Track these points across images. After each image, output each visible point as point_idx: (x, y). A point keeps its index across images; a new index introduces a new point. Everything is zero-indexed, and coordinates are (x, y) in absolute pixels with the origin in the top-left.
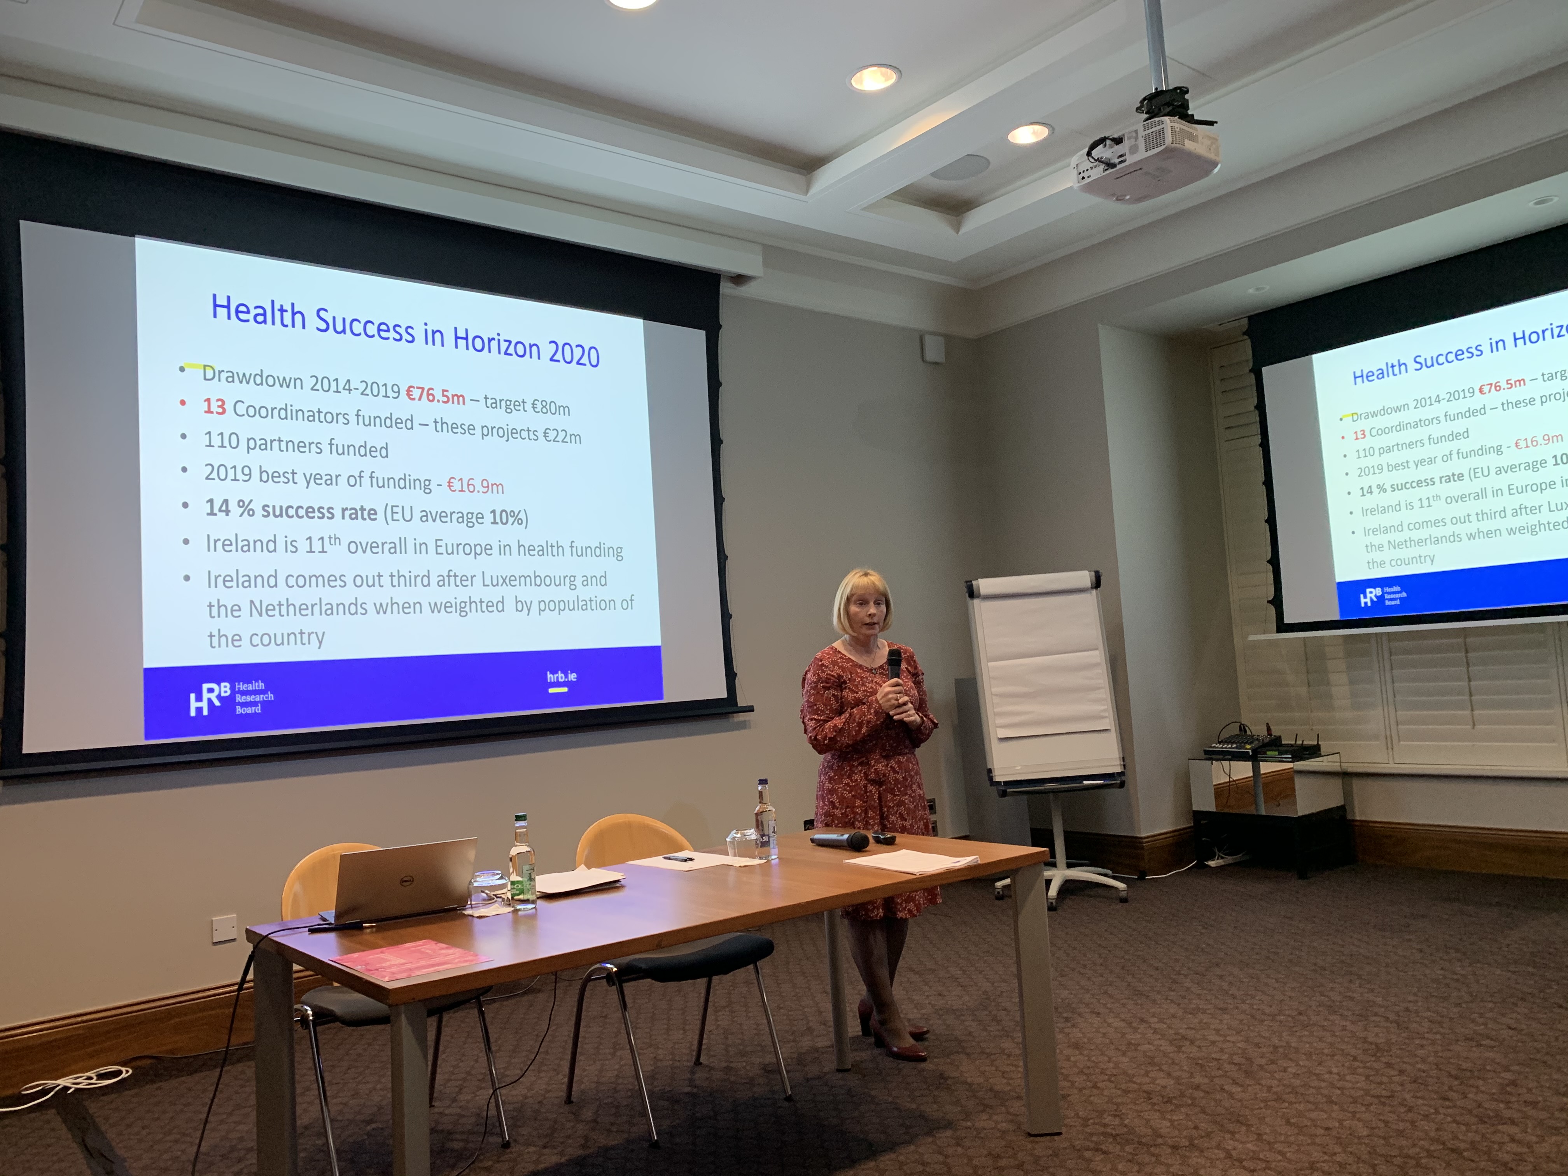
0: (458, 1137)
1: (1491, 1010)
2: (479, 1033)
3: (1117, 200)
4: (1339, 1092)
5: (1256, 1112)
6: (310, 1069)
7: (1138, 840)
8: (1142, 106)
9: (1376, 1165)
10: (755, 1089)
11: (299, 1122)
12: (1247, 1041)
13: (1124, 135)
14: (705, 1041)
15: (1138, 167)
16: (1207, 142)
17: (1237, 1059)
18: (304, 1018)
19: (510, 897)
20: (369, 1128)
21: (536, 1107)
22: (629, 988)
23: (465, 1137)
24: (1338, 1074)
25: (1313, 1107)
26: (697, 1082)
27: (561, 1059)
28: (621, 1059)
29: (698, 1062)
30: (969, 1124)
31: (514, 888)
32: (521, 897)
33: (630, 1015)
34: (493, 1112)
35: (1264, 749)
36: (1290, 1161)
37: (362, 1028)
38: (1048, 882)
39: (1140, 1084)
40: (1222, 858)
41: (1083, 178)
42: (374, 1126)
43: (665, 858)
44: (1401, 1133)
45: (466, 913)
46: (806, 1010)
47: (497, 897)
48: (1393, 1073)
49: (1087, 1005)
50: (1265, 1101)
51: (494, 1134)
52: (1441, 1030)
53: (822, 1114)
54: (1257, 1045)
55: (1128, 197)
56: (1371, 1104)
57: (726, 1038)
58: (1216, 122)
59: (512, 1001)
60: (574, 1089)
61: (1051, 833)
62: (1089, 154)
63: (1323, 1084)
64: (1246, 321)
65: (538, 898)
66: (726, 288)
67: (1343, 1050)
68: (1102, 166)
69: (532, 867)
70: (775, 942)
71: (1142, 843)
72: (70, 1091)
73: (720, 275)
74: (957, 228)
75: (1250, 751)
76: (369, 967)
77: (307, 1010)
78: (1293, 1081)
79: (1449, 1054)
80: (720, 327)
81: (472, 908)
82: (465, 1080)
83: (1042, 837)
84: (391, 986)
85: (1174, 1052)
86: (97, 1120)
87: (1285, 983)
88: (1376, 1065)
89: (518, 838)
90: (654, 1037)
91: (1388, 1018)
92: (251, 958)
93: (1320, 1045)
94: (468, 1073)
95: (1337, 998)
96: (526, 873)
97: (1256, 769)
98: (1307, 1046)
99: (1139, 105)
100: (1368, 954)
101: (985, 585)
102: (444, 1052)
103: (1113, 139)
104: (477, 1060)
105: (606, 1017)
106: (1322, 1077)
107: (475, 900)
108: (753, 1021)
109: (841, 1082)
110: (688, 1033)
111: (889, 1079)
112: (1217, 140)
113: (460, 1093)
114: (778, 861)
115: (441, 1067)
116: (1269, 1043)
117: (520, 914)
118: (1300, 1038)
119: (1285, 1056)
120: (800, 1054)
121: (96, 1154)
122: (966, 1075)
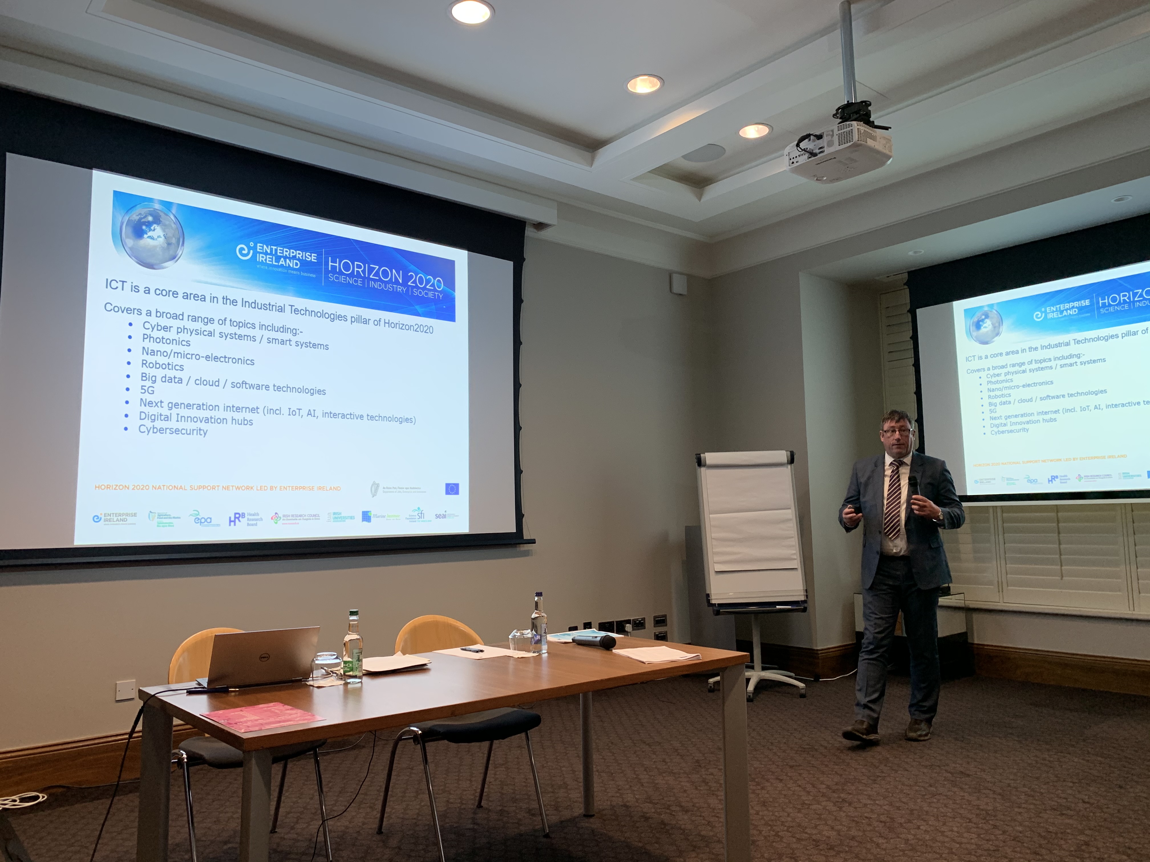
0: (293, 856)
1: (1071, 788)
2: (314, 776)
3: (817, 180)
4: (958, 846)
6: (182, 798)
7: (816, 652)
8: (837, 113)
10: (521, 828)
11: (170, 842)
12: (891, 804)
13: (823, 133)
14: (485, 790)
15: (832, 157)
16: (884, 141)
17: (883, 818)
18: (181, 760)
19: (342, 673)
20: (225, 847)
21: (355, 835)
22: (431, 746)
23: (298, 856)
24: (958, 832)
25: (938, 856)
26: (478, 821)
27: (377, 800)
28: (421, 801)
29: (479, 806)
31: (346, 667)
32: (351, 673)
33: (431, 767)
34: (321, 838)
37: (226, 770)
38: (748, 680)
39: (810, 834)
41: (793, 163)
42: (230, 845)
43: (462, 649)
45: (308, 683)
46: (563, 769)
47: (333, 673)
48: (998, 832)
49: (773, 773)
50: (903, 851)
51: (321, 855)
52: (1034, 802)
53: (571, 848)
54: (898, 808)
55: (825, 178)
56: (981, 855)
57: (502, 788)
58: (890, 128)
59: (342, 755)
60: (384, 823)
61: (751, 643)
62: (798, 145)
63: (947, 840)
64: (906, 275)
65: (364, 675)
66: (529, 232)
67: (961, 814)
68: (807, 155)
70: (542, 716)
71: (818, 654)
73: (525, 222)
74: (700, 197)
76: (229, 722)
77: (182, 754)
78: (924, 836)
79: (1039, 820)
80: (524, 260)
81: (313, 680)
82: (302, 813)
83: (745, 645)
84: (245, 736)
85: (837, 810)
86: (16, 832)
87: (920, 763)
88: (986, 827)
89: (351, 628)
90: (447, 785)
91: (995, 792)
92: (141, 712)
93: (944, 810)
94: (305, 808)
96: (356, 655)
98: (936, 810)
99: (835, 112)
101: (710, 457)
102: (287, 791)
103: (816, 136)
104: (311, 799)
105: (412, 769)
106: (946, 834)
107: (317, 673)
108: (523, 776)
109: (587, 825)
110: (473, 783)
111: (623, 823)
112: (890, 140)
113: (297, 823)
114: (546, 655)
115: (284, 802)
116: (907, 807)
117: (349, 686)
118: (930, 804)
119: (919, 817)
120: (556, 802)
121: (15, 858)
122: (681, 822)
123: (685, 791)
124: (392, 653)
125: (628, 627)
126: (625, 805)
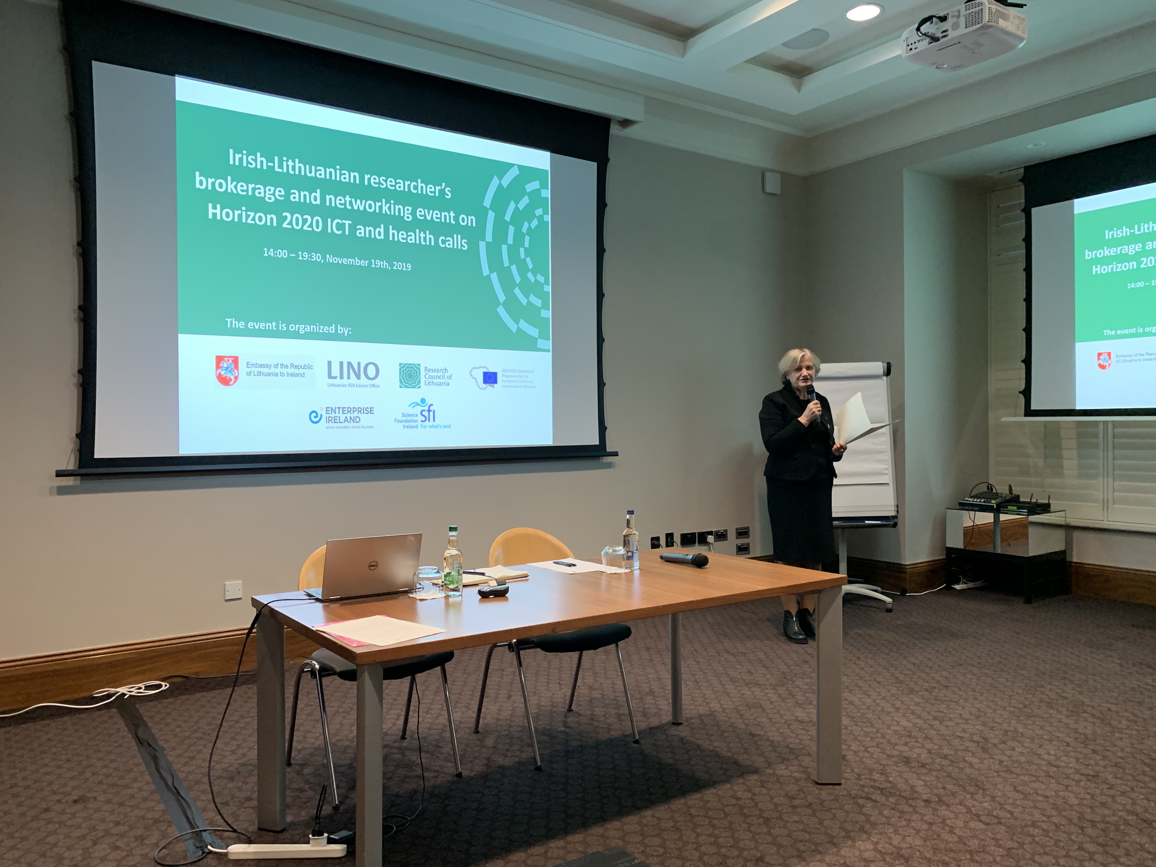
3: (937, 68)
4: (1055, 769)
5: (990, 779)
7: (903, 567)
9: (1085, 828)
10: (611, 733)
12: (984, 724)
13: (948, 14)
14: (576, 694)
15: (957, 42)
16: (1017, 21)
17: (976, 738)
24: (1055, 756)
25: (1035, 779)
26: (570, 724)
27: (472, 700)
28: (514, 702)
29: (570, 710)
30: (771, 771)
35: (1005, 504)
36: (1017, 819)
39: (901, 752)
40: (965, 583)
41: (911, 49)
43: (555, 563)
44: (1103, 804)
45: (411, 596)
46: (649, 676)
48: (1098, 758)
49: (861, 688)
50: (997, 772)
52: (1136, 727)
53: (661, 755)
54: (992, 728)
55: (945, 66)
56: (1081, 780)
57: (591, 693)
58: (1026, 5)
60: (480, 723)
62: (918, 29)
63: (1044, 763)
64: (1022, 170)
66: (614, 130)
67: (1058, 737)
68: (928, 40)
70: (633, 631)
71: (906, 569)
72: (126, 697)
73: (610, 119)
74: (799, 88)
75: (994, 505)
78: (1019, 758)
79: (1143, 747)
80: (609, 160)
81: (416, 593)
84: (357, 651)
85: (928, 728)
86: (145, 719)
87: (1014, 683)
88: (1085, 751)
90: (538, 688)
91: (1094, 715)
92: (255, 620)
93: (1040, 732)
95: (1053, 695)
97: (996, 519)
98: (1031, 732)
100: (1078, 664)
103: (939, 18)
105: (503, 670)
106: (1042, 757)
107: (419, 587)
109: (676, 733)
110: (563, 687)
111: (711, 732)
112: (1025, 20)
114: (638, 571)
116: (1000, 727)
117: (451, 600)
118: (1025, 726)
119: (1013, 738)
120: (645, 709)
121: (145, 744)
122: (769, 734)
123: (772, 703)
125: (710, 539)
126: (712, 714)
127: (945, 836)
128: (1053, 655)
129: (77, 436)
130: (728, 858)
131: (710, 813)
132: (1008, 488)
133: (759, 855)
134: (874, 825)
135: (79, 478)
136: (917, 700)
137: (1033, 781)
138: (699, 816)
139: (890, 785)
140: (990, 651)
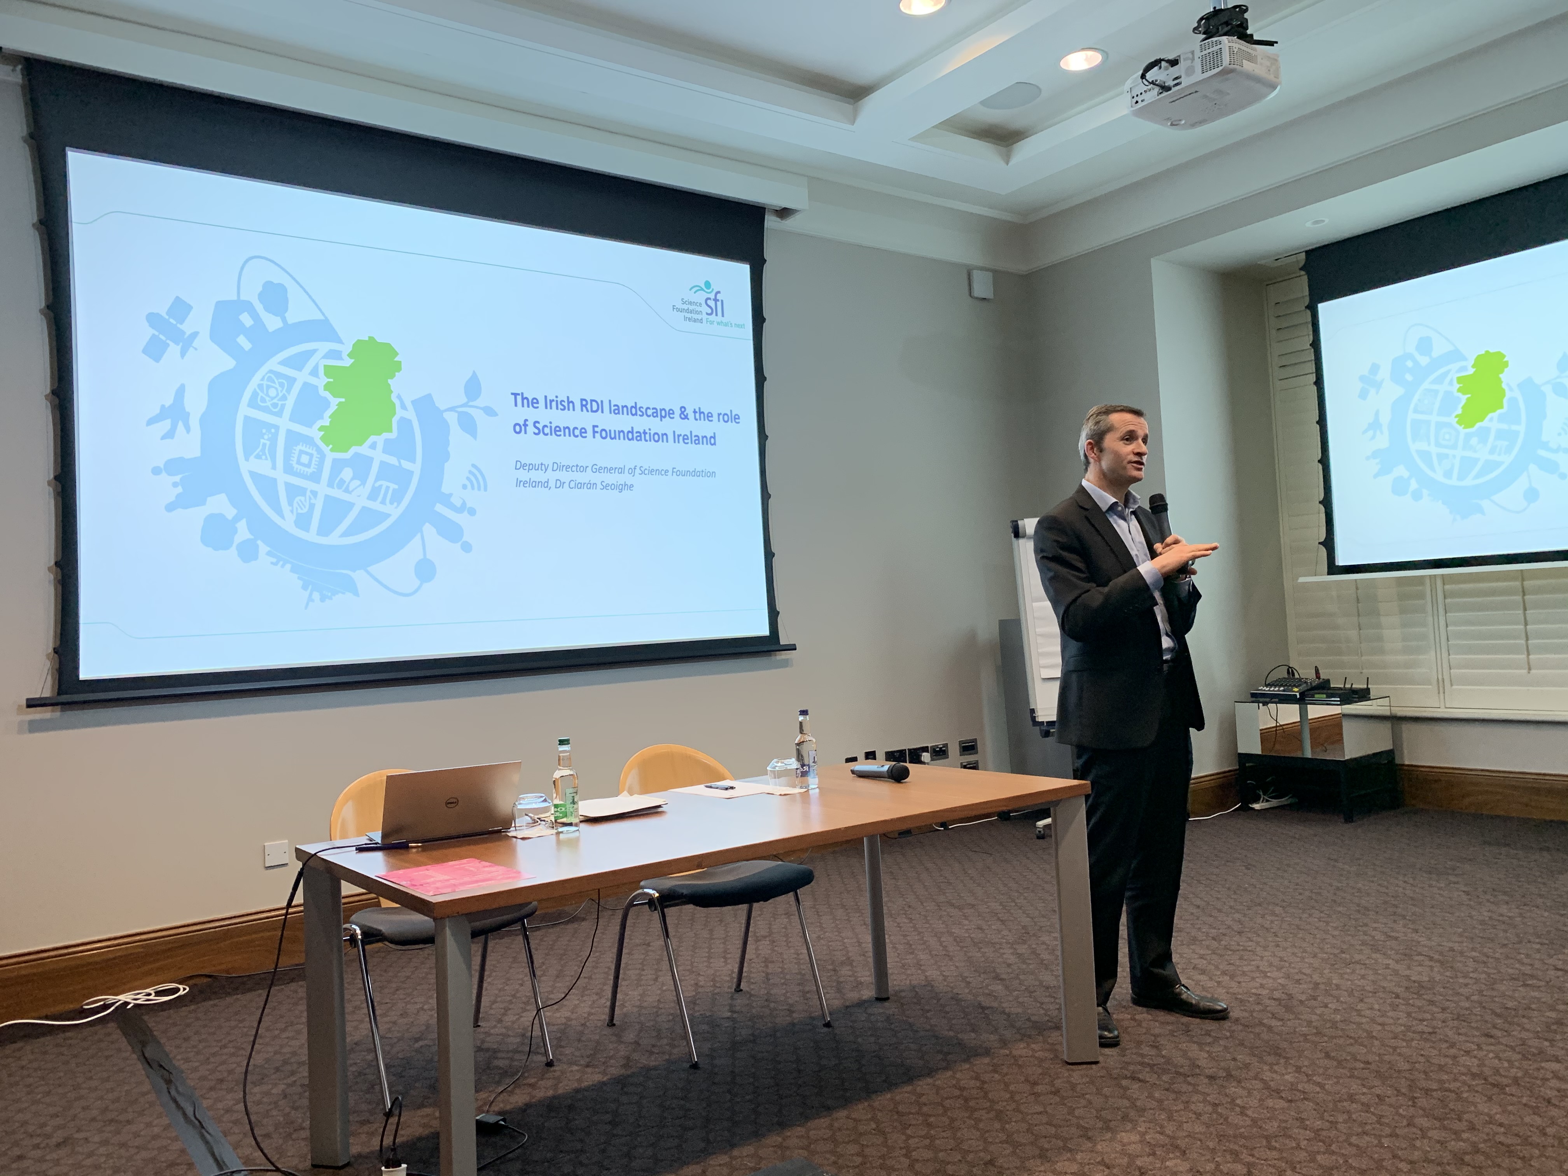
0: (503, 1055)
1: (1538, 951)
2: (523, 957)
3: (1172, 125)
4: (1379, 1028)
5: (1295, 1045)
6: (360, 989)
8: (1199, 26)
9: (1416, 1098)
10: (795, 1015)
11: (348, 1040)
12: (1288, 977)
13: (1180, 56)
14: (745, 969)
15: (1193, 91)
16: (1267, 64)
17: (1277, 995)
18: (353, 936)
19: (553, 820)
20: (417, 1045)
21: (581, 1028)
22: (671, 912)
23: (510, 1055)
24: (1380, 1011)
25: (1353, 1041)
26: (738, 1008)
27: (605, 984)
28: (663, 984)
29: (738, 990)
30: (1006, 1051)
32: (564, 820)
33: (673, 942)
34: (537, 1032)
35: (1312, 693)
36: (1328, 1093)
40: (1267, 801)
41: (1137, 102)
42: (421, 1043)
43: (707, 787)
44: (1441, 1068)
45: (510, 834)
46: (846, 941)
48: (1435, 1009)
50: (1305, 1035)
51: (538, 1053)
52: (1486, 969)
53: (860, 1040)
54: (1298, 982)
55: (1183, 122)
56: (1412, 1040)
57: (767, 966)
58: (1276, 42)
59: (557, 929)
60: (616, 1013)
62: (1143, 76)
63: (1364, 1020)
64: (1303, 256)
65: (581, 822)
66: (771, 222)
67: (1384, 988)
68: (1157, 89)
69: (575, 790)
70: (816, 874)
72: (129, 1007)
73: (765, 209)
74: (1007, 159)
75: (1298, 694)
76: (413, 883)
77: (355, 930)
78: (1333, 1016)
79: (1495, 993)
80: (764, 261)
81: (516, 830)
82: (511, 1002)
84: (434, 900)
86: (155, 1033)
87: (1327, 923)
88: (1419, 1003)
90: (695, 964)
91: (1432, 958)
92: (300, 875)
93: (1362, 982)
94: (514, 996)
95: (1379, 936)
97: (1303, 713)
98: (1349, 983)
99: (1196, 25)
100: (1413, 896)
102: (490, 976)
103: (1168, 61)
104: (522, 985)
105: (648, 945)
106: (1363, 1013)
107: (519, 822)
108: (792, 951)
109: (881, 1011)
110: (729, 961)
111: (927, 1007)
112: (1276, 60)
113: (504, 1014)
114: (817, 790)
115: (486, 989)
116: (1309, 979)
117: (561, 836)
118: (1341, 976)
119: (1327, 993)
120: (839, 983)
121: (155, 1066)
122: (1004, 1005)
123: (1009, 965)
124: (616, 794)
125: (926, 756)
126: (929, 984)
127: (1235, 1119)
128: (1379, 885)
129: (56, 651)
130: (949, 1163)
131: (925, 1109)
132: (1314, 671)
133: (989, 1157)
134: (1142, 1111)
135: (59, 707)
136: (1202, 952)
137: (1352, 1045)
138: (910, 1113)
139: (1163, 1060)
140: (1297, 884)
